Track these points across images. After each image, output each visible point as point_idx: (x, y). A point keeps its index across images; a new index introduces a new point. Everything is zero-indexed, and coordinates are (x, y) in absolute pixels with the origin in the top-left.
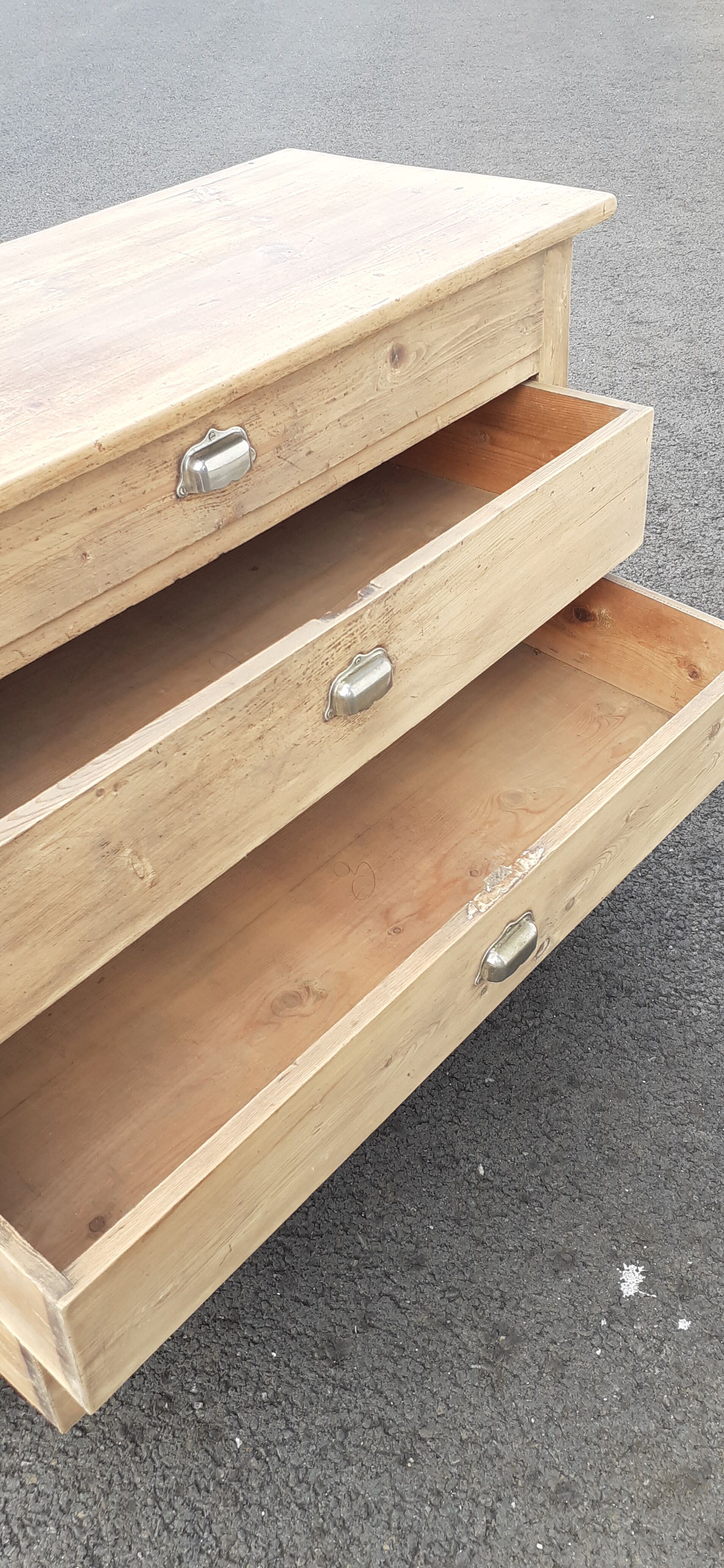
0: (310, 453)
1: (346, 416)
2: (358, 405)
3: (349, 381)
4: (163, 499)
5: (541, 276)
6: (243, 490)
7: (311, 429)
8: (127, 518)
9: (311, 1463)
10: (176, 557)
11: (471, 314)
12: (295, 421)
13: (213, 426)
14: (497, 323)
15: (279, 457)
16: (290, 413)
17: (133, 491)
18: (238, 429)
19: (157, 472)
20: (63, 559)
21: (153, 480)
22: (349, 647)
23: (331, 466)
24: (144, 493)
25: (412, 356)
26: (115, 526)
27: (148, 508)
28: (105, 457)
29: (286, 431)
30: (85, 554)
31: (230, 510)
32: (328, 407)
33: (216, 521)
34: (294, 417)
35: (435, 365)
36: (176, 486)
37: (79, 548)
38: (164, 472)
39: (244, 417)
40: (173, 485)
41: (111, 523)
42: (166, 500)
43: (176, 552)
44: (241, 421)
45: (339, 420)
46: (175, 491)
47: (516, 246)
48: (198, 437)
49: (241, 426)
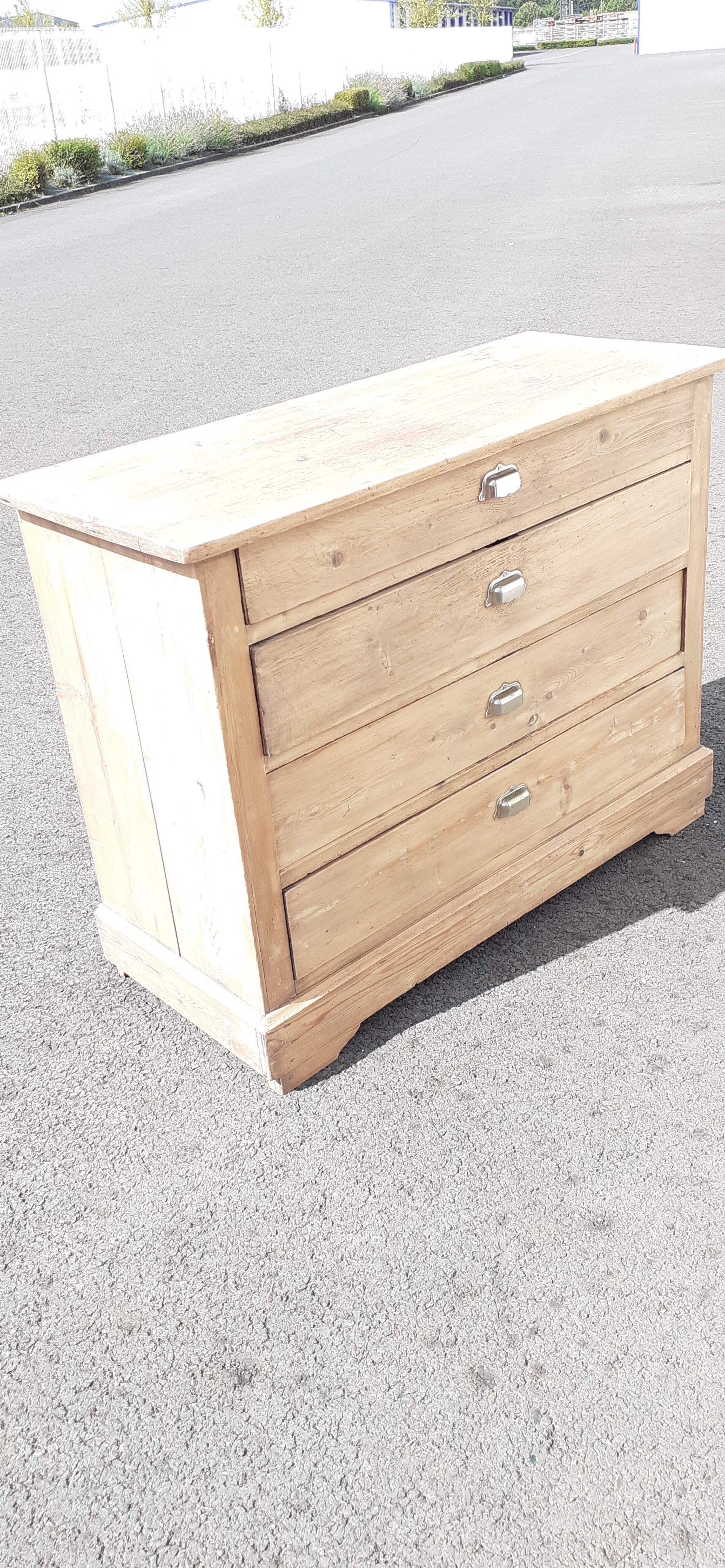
0: (551, 487)
1: (572, 468)
2: (580, 462)
3: (576, 447)
5: (693, 397)
6: (514, 503)
7: (553, 472)
8: (453, 508)
9: (532, 1113)
10: (475, 536)
11: (649, 416)
12: (544, 466)
13: (500, 463)
14: (665, 424)
15: (534, 486)
17: (457, 493)
18: (513, 466)
19: (470, 483)
20: (420, 525)
21: (468, 488)
23: (563, 496)
24: (463, 495)
25: (613, 437)
26: (447, 511)
27: (464, 504)
28: (449, 468)
29: (538, 472)
30: (430, 525)
31: (505, 513)
32: (562, 461)
33: (497, 518)
35: (626, 445)
36: (479, 494)
37: (428, 520)
39: (517, 460)
40: (476, 494)
41: (445, 509)
42: (473, 501)
43: (473, 534)
44: (515, 462)
45: (568, 470)
46: (478, 497)
47: (678, 376)
48: (493, 466)
49: (515, 464)
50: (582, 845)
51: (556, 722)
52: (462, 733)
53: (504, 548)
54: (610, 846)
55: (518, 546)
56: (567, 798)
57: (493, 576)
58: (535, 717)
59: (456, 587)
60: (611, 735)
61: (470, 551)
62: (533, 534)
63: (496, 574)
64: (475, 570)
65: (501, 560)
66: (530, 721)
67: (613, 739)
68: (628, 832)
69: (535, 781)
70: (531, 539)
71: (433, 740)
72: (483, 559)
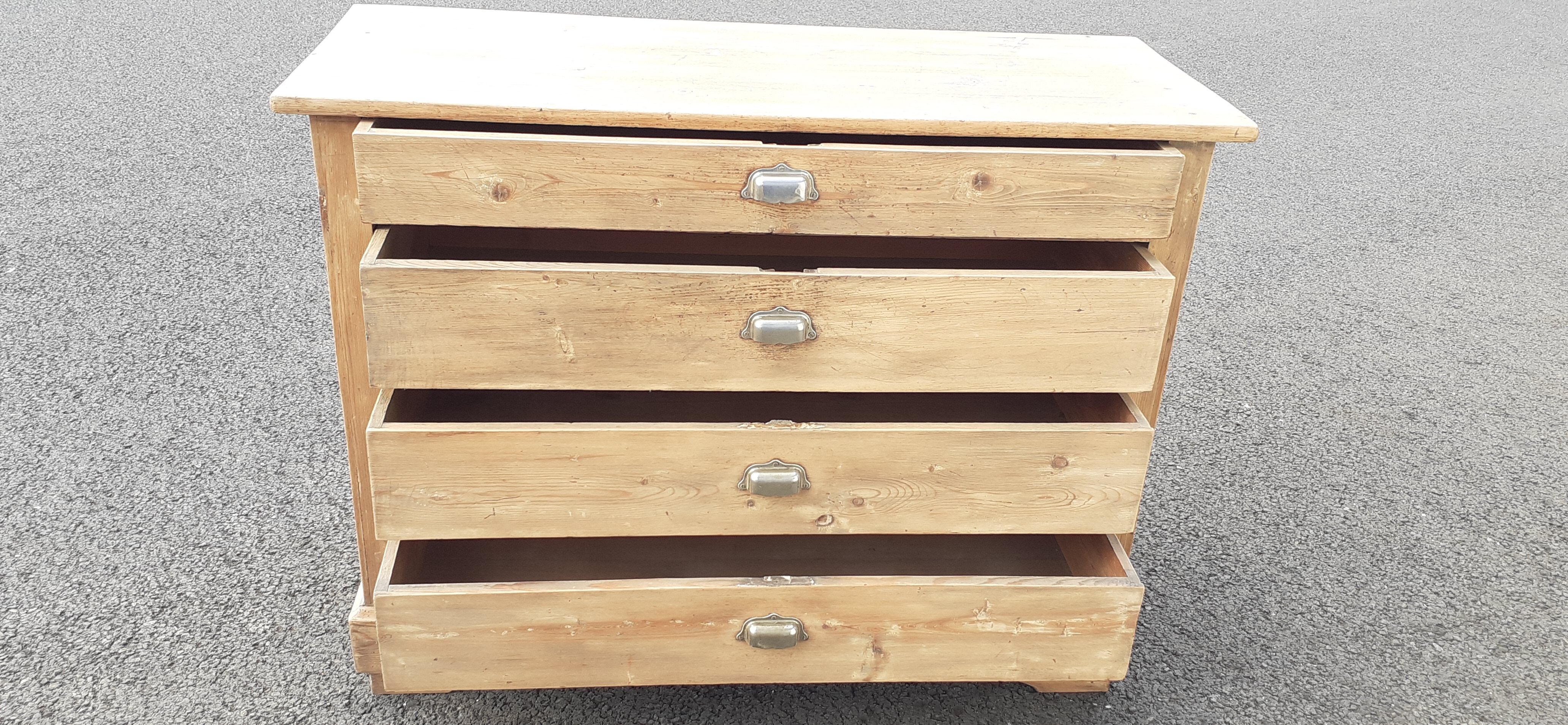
0: (872, 217)
1: (915, 205)
2: (931, 202)
3: (925, 182)
4: (729, 193)
6: (801, 216)
7: (877, 200)
8: (696, 192)
12: (863, 189)
13: (785, 162)
14: (1110, 198)
16: (858, 181)
18: (806, 173)
19: (729, 173)
20: (639, 195)
21: (725, 176)
22: (774, 297)
25: (1000, 187)
26: (686, 193)
30: (656, 200)
31: (785, 225)
32: (899, 192)
33: (771, 226)
34: (861, 185)
35: (1024, 203)
38: (734, 175)
39: (815, 167)
41: (682, 189)
44: (810, 169)
55: (809, 285)
58: (829, 519)
63: (765, 305)
67: (979, 625)
71: (643, 483)
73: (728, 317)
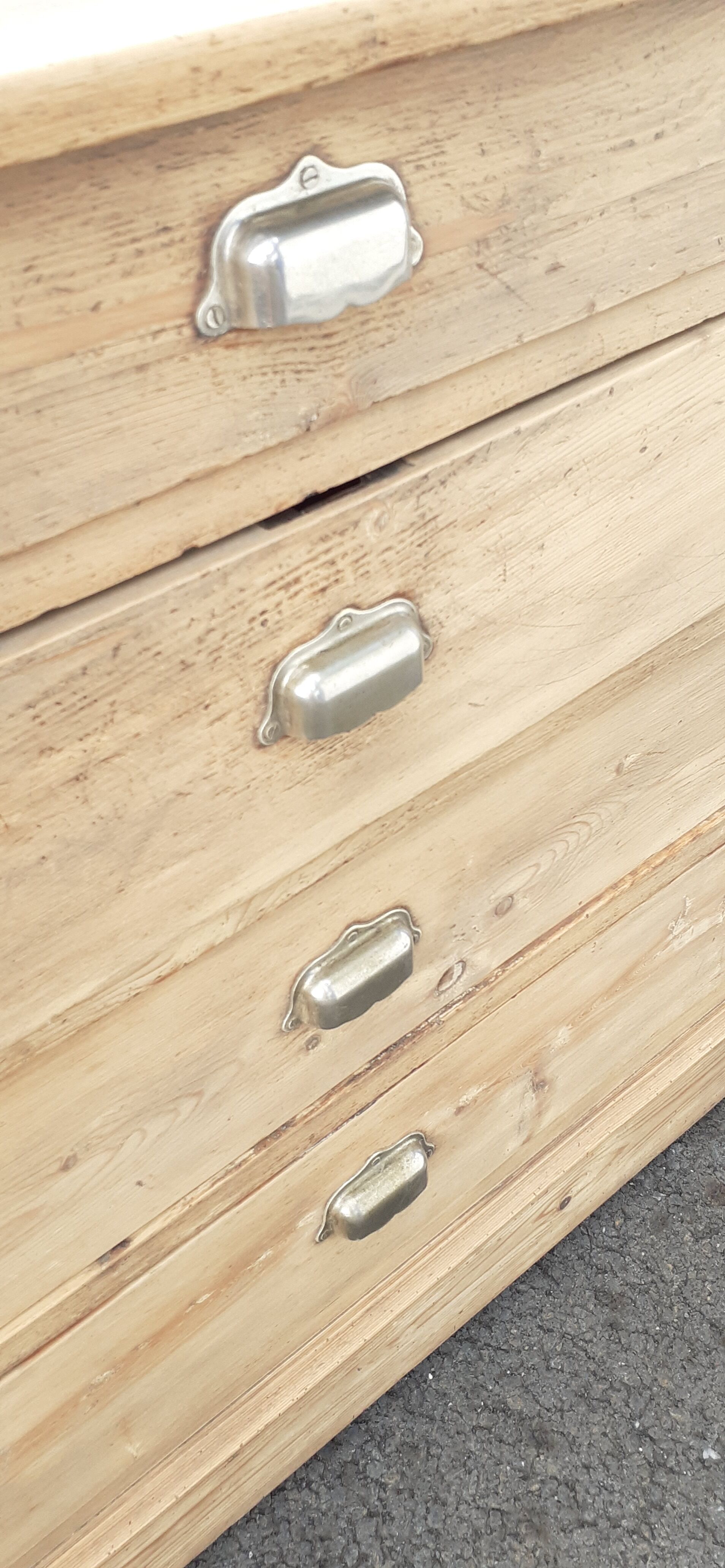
0: (555, 268)
1: (649, 191)
2: (683, 170)
4: (156, 334)
6: (380, 337)
7: (565, 207)
8: (40, 374)
10: (188, 493)
12: (532, 179)
13: (315, 150)
15: (480, 266)
16: (520, 156)
17: (61, 300)
18: (384, 173)
19: (140, 253)
21: (127, 274)
23: (600, 308)
24: (96, 308)
27: (108, 354)
29: (505, 201)
31: (341, 385)
32: (615, 159)
33: (303, 410)
34: (530, 168)
36: (196, 303)
38: (160, 255)
39: (404, 141)
40: (184, 300)
42: (163, 338)
43: (188, 481)
44: (392, 152)
45: (633, 199)
46: (192, 315)
48: (271, 173)
49: (391, 163)
50: (568, 1188)
51: (520, 961)
52: (187, 1106)
53: (338, 525)
54: (636, 1158)
55: (405, 511)
56: (539, 1105)
57: (286, 638)
58: (457, 970)
59: (103, 707)
60: (671, 937)
61: (173, 553)
62: (470, 459)
63: (301, 628)
64: (199, 629)
65: (323, 572)
66: (441, 982)
67: (676, 943)
68: (681, 1116)
69: (447, 1111)
70: (461, 476)
71: (65, 1168)
72: (236, 580)
73: (215, 710)
